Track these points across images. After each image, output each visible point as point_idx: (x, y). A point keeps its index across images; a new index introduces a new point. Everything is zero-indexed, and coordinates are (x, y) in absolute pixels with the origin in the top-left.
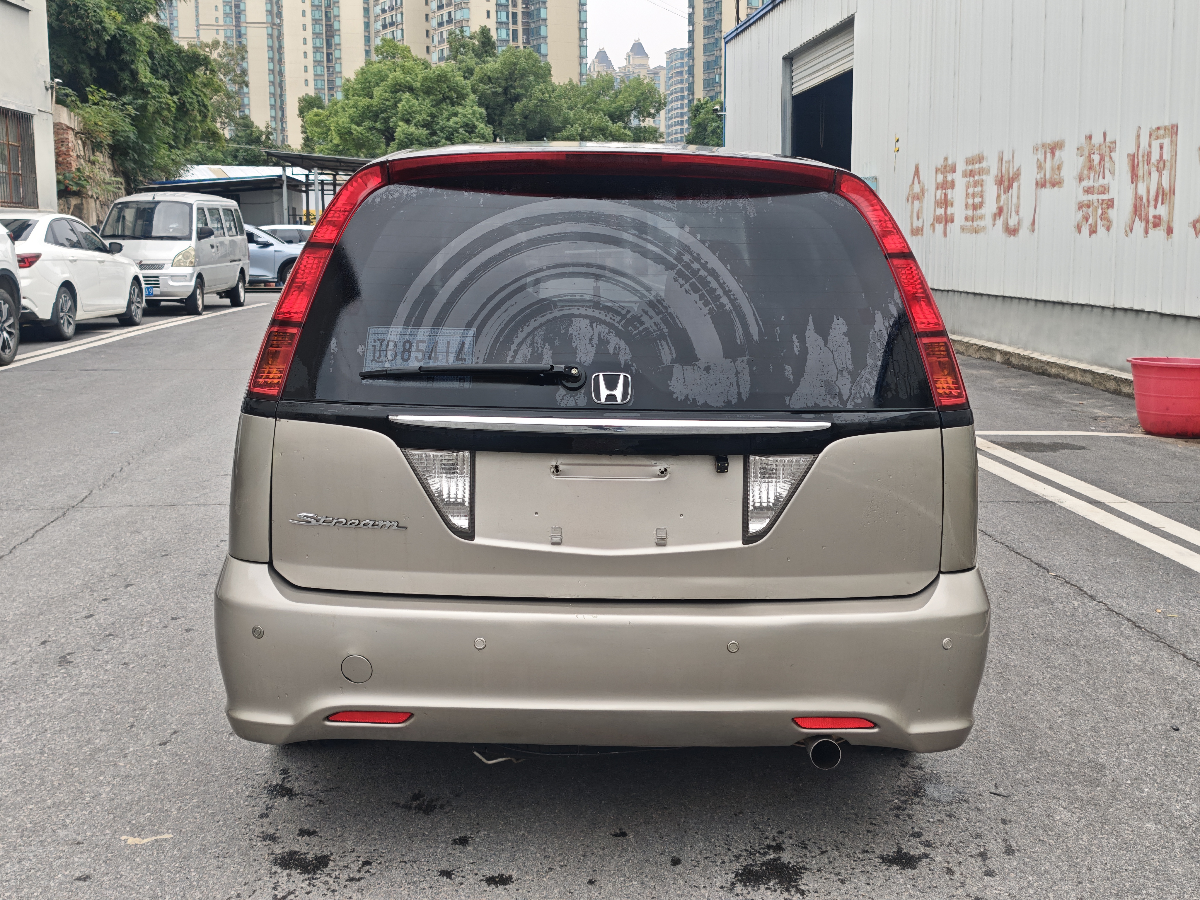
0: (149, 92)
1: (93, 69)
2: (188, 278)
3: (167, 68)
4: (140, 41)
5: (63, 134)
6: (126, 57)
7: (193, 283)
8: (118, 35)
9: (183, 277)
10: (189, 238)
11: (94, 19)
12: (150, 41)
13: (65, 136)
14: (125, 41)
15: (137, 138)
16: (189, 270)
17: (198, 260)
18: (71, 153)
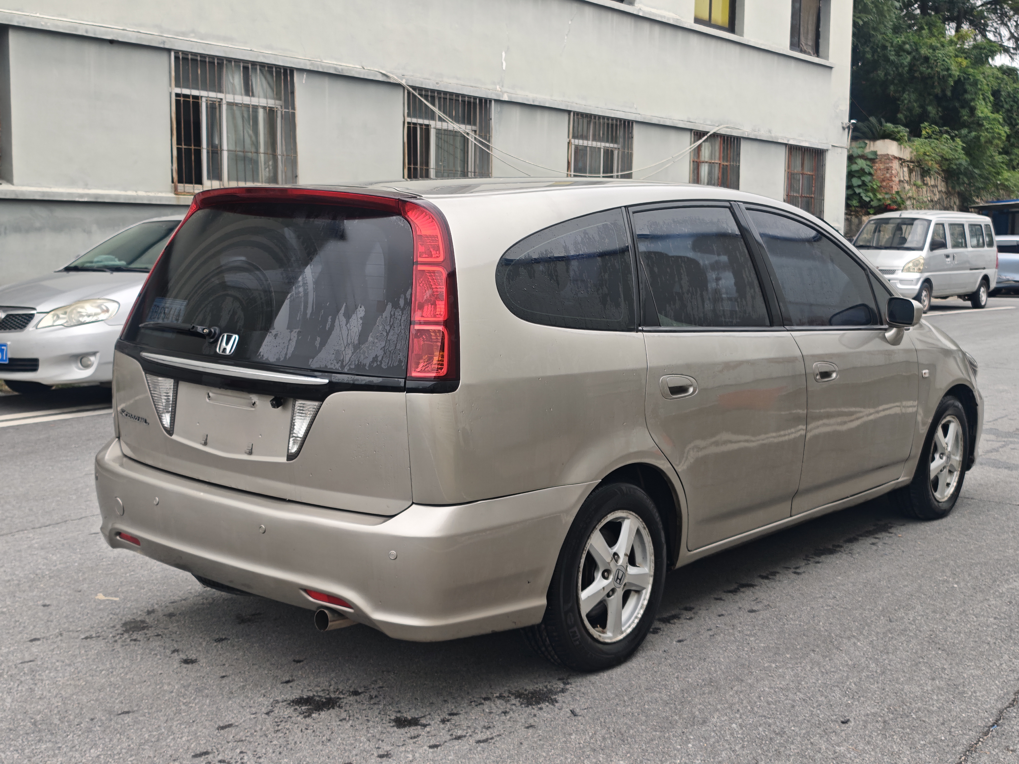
0: (982, 125)
1: (940, 109)
2: (914, 282)
3: (1012, 103)
4: (981, 82)
5: (888, 163)
6: (968, 96)
7: (918, 287)
8: (962, 78)
9: (910, 282)
10: (921, 249)
11: (942, 67)
12: (999, 81)
13: (890, 165)
14: (968, 83)
15: (969, 165)
16: (916, 275)
17: (927, 266)
18: (893, 179)
